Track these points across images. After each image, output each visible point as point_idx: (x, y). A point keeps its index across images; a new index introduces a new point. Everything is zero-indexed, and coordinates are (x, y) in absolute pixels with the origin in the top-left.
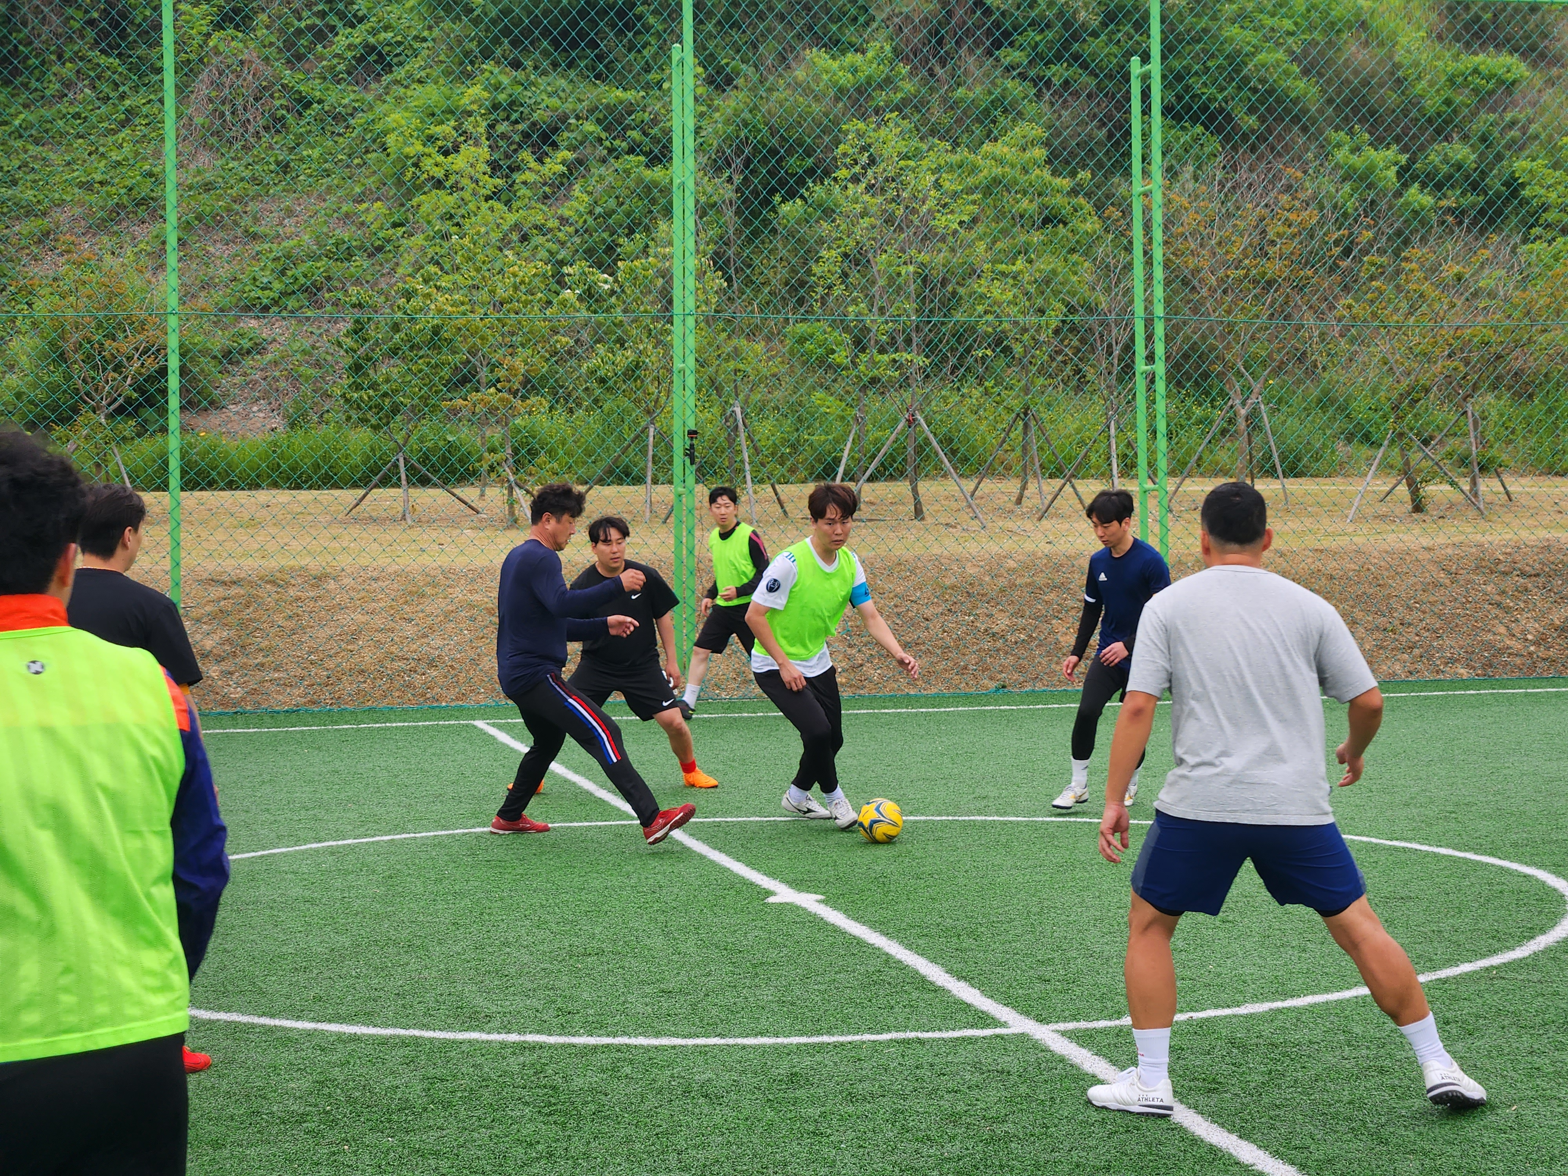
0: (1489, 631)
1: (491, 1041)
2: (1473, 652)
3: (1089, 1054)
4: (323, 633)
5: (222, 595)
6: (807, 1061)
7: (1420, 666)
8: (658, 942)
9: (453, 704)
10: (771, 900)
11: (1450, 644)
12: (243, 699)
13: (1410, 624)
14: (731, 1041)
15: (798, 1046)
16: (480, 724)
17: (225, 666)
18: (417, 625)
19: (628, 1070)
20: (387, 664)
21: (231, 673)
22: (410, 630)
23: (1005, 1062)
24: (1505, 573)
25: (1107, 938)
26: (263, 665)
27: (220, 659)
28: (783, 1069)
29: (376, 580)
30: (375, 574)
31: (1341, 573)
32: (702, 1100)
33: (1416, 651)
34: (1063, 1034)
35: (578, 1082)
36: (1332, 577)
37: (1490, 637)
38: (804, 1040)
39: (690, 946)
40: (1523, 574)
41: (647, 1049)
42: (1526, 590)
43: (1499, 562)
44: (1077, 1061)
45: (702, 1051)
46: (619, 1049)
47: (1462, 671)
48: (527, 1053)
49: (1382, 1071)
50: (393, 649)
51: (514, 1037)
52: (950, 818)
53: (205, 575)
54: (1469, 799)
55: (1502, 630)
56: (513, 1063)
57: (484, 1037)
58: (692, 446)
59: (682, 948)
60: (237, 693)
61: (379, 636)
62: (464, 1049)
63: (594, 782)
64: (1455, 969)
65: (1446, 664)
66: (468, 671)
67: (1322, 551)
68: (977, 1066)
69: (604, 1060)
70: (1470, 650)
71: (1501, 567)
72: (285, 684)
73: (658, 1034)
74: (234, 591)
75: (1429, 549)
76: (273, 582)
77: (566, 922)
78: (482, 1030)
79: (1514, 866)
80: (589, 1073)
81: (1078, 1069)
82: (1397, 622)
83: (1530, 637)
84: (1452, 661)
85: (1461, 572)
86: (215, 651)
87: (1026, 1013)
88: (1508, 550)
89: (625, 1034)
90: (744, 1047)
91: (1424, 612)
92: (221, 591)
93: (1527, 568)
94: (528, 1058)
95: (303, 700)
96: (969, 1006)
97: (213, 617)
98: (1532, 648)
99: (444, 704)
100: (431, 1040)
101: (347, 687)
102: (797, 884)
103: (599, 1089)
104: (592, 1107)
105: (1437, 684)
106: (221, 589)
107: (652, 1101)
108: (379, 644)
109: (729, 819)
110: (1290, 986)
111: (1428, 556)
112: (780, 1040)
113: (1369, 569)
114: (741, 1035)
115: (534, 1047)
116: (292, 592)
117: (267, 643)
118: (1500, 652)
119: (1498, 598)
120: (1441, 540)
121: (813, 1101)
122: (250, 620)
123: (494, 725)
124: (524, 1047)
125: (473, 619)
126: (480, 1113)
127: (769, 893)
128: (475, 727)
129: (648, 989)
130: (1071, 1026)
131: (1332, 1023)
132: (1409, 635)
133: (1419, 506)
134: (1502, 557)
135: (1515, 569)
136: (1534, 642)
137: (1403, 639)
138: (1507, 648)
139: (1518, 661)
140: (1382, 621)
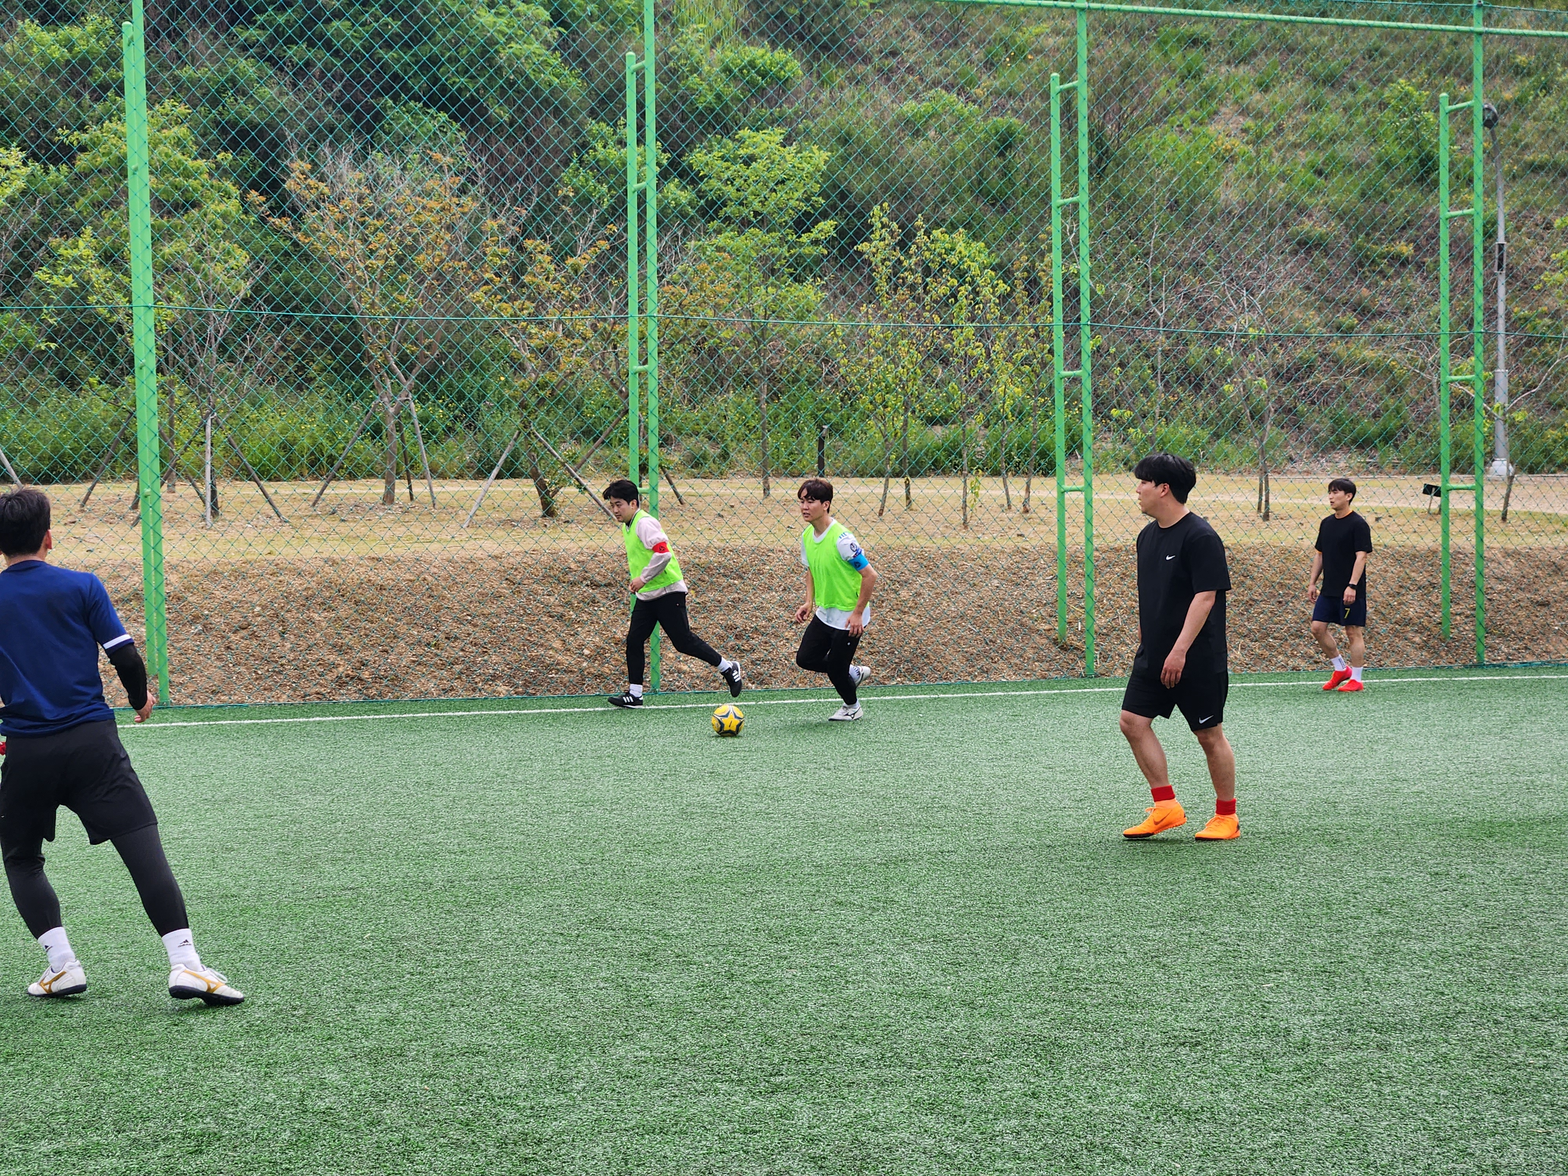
7: (456, 683)
11: (496, 659)
13: (456, 638)
24: (573, 584)
33: (457, 668)
36: (382, 588)
40: (595, 585)
42: (593, 602)
43: (568, 571)
55: (557, 644)
70: (515, 665)
71: (571, 577)
75: (496, 558)
82: (443, 636)
84: (494, 678)
85: (526, 582)
88: (582, 558)
91: (475, 626)
93: (598, 578)
105: (470, 703)
111: (495, 564)
113: (425, 579)
118: (548, 668)
119: (560, 610)
120: (511, 547)
132: (452, 651)
133: (549, 511)
134: (573, 566)
135: (585, 579)
136: (589, 657)
137: (445, 654)
138: (558, 664)
139: (566, 677)
140: (427, 635)
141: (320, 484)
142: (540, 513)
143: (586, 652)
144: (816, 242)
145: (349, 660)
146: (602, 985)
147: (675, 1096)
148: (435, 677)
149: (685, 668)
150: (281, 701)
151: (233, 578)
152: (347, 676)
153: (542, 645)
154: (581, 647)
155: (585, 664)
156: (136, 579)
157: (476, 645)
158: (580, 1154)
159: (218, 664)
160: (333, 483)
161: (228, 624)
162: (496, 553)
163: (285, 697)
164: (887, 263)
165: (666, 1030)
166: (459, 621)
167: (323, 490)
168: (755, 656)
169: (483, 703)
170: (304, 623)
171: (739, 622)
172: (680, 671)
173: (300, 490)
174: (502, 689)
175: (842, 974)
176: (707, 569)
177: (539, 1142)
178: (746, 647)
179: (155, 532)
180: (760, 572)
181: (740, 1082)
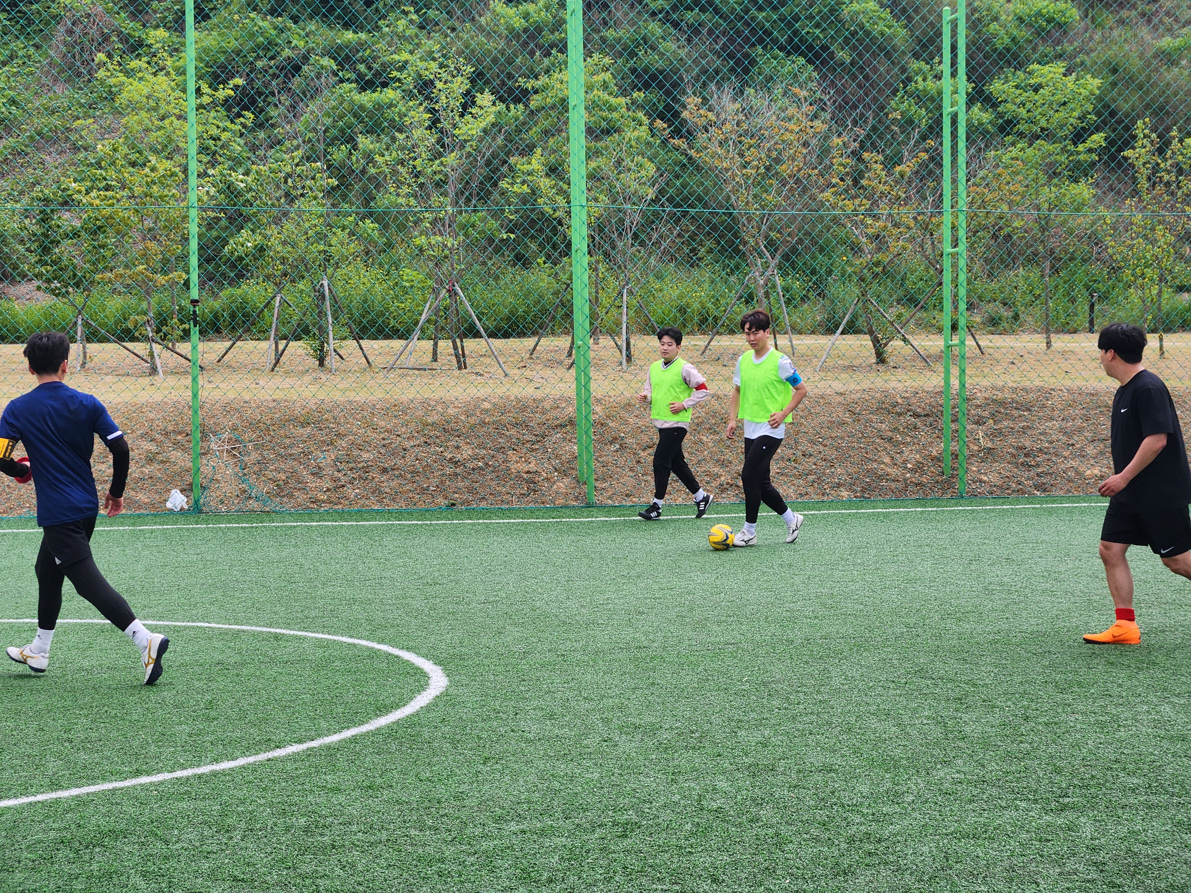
24: (900, 414)
33: (811, 478)
37: (875, 466)
40: (916, 415)
42: (915, 428)
70: (855, 476)
71: (898, 409)
75: (841, 394)
84: (839, 485)
85: (864, 413)
88: (907, 395)
93: (919, 410)
119: (890, 434)
120: (852, 386)
132: (808, 464)
133: (881, 358)
134: (899, 401)
135: (909, 411)
136: (912, 470)
137: (801, 468)
138: (887, 475)
139: (893, 485)
140: (788, 452)
141: (707, 338)
142: (874, 360)
143: (909, 466)
144: (1090, 151)
145: (729, 471)
146: (925, 722)
147: (984, 810)
148: (794, 484)
149: (985, 478)
150: (678, 503)
151: (642, 409)
152: (728, 484)
153: (876, 461)
154: (905, 462)
155: (908, 475)
156: (571, 409)
157: (825, 460)
158: (911, 851)
159: (631, 474)
160: (717, 337)
161: (639, 444)
162: (841, 391)
163: (680, 499)
164: (1148, 165)
165: (975, 758)
166: (813, 442)
167: (710, 342)
168: (1040, 470)
169: (830, 505)
170: (695, 443)
171: (1027, 444)
172: (981, 481)
173: (693, 343)
174: (845, 494)
175: (1115, 719)
176: (1002, 403)
177: (879, 841)
178: (1033, 463)
179: (585, 374)
180: (1044, 406)
181: (1036, 801)
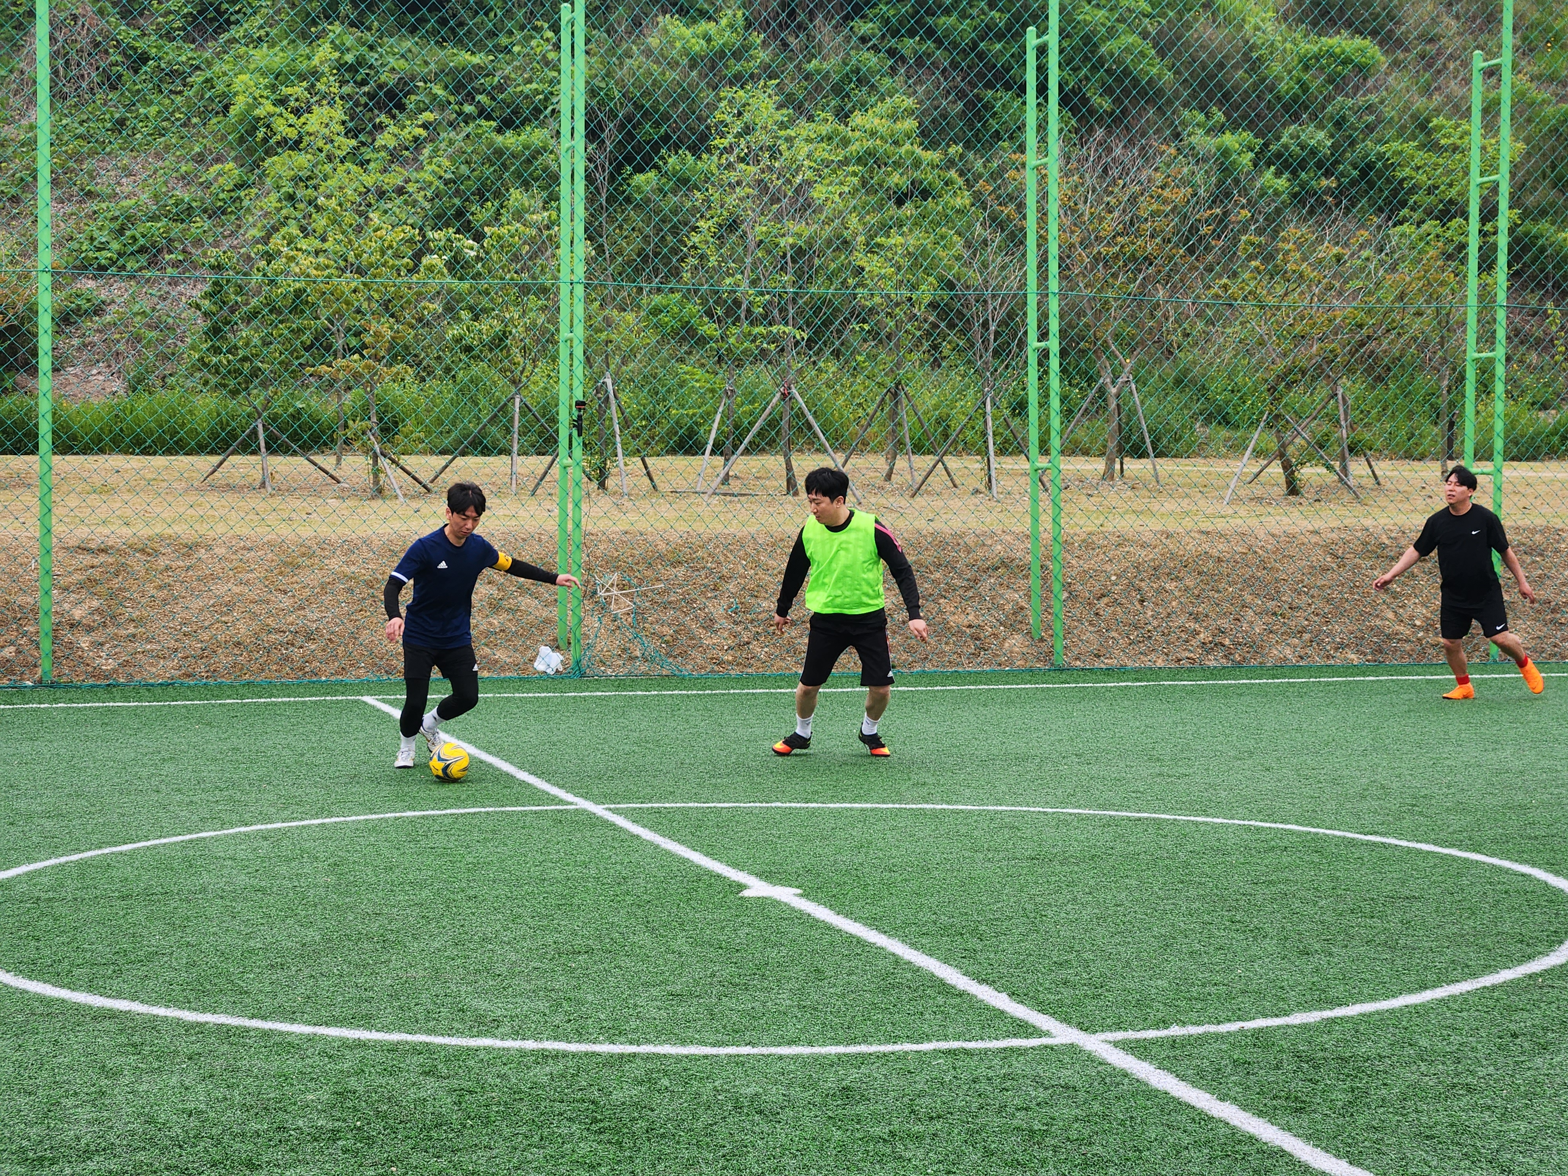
0: (1377, 616)
1: (508, 1049)
2: (1363, 638)
3: (1152, 1068)
4: (196, 604)
5: (90, 563)
6: (854, 1074)
7: (1310, 651)
8: (644, 938)
9: (333, 678)
10: (746, 893)
11: (1339, 629)
12: (115, 671)
13: (1299, 609)
14: (765, 1051)
15: (839, 1056)
16: (368, 699)
17: (95, 636)
18: (294, 596)
19: (665, 1082)
20: (263, 636)
21: (102, 644)
22: (286, 602)
23: (1066, 1075)
25: (1118, 939)
26: (134, 636)
27: (90, 629)
28: (831, 1083)
29: (250, 549)
30: (249, 544)
31: (1228, 556)
32: (757, 1117)
33: (1306, 636)
34: (1116, 1044)
35: (618, 1096)
36: (1219, 560)
37: (1378, 622)
38: (841, 1049)
39: (680, 943)
41: (679, 1059)
44: (1142, 1076)
45: (738, 1061)
46: (648, 1058)
47: (1353, 656)
48: (550, 1061)
49: (1469, 1089)
50: (269, 621)
51: (530, 1045)
52: (897, 806)
53: (73, 542)
54: (1424, 792)
55: (1390, 615)
56: (541, 1074)
57: (498, 1043)
58: (580, 417)
59: (674, 946)
60: (110, 665)
61: (255, 608)
62: (481, 1056)
63: (511, 763)
64: (1497, 976)
65: (1337, 649)
66: (347, 645)
67: (1208, 533)
68: (1037, 1081)
69: (637, 1070)
72: (157, 656)
73: (683, 1042)
74: (103, 558)
75: (1316, 532)
76: (143, 551)
77: (542, 917)
78: (495, 1036)
79: (1506, 864)
80: (625, 1085)
81: (1147, 1085)
82: (1286, 606)
83: (1418, 623)
84: (1342, 646)
86: (84, 621)
87: (1066, 1020)
89: (648, 1042)
90: (781, 1058)
91: (1313, 597)
92: (87, 559)
94: (557, 1068)
95: (178, 673)
96: (1002, 1012)
97: (81, 586)
98: (1421, 634)
99: (324, 678)
100: (443, 1047)
101: (223, 659)
102: (767, 876)
103: (643, 1104)
104: (642, 1124)
106: (88, 557)
107: (705, 1119)
108: (254, 616)
109: (667, 805)
110: (1332, 993)
111: (1314, 539)
112: (817, 1050)
113: (1256, 552)
114: (773, 1044)
115: (557, 1056)
116: (162, 562)
117: (138, 613)
118: (1390, 637)
121: (877, 1118)
122: (120, 589)
123: (384, 701)
124: (544, 1056)
125: (350, 590)
126: (524, 1129)
127: (741, 887)
128: (366, 703)
129: (655, 991)
130: (1120, 1035)
131: (1394, 1035)
132: (1299, 620)
133: (1293, 489)
136: (1420, 628)
137: (1292, 623)
138: (1396, 634)
140: (1271, 605)
145: (1206, 628)
150: (1158, 665)
152: (1211, 642)
154: (1411, 618)
157: (1317, 615)
159: (1091, 628)
161: (1091, 592)
163: (1160, 661)
166: (1297, 592)
170: (1158, 592)
180: (1557, 551)
